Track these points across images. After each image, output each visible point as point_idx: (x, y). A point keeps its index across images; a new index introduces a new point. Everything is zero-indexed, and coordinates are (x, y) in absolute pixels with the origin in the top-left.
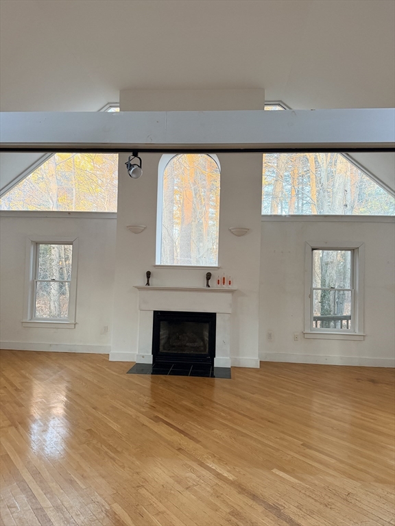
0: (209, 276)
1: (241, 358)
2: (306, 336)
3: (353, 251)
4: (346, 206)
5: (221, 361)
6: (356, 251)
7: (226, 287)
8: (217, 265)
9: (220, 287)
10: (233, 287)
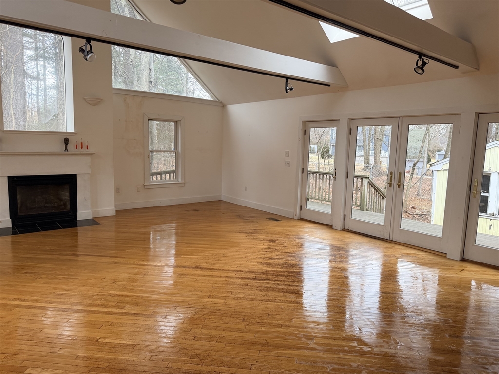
0: (66, 141)
1: (99, 209)
2: (146, 187)
3: (176, 122)
4: (151, 82)
5: (82, 214)
6: (179, 122)
7: (84, 150)
8: (73, 131)
9: (79, 150)
10: (91, 150)
